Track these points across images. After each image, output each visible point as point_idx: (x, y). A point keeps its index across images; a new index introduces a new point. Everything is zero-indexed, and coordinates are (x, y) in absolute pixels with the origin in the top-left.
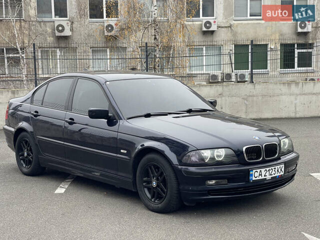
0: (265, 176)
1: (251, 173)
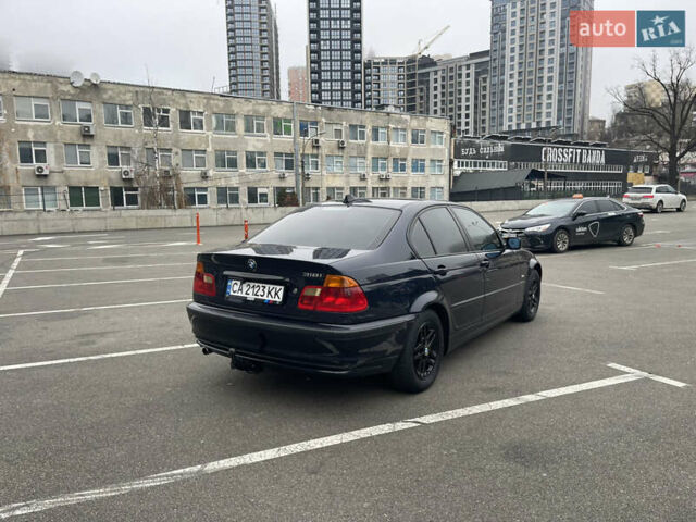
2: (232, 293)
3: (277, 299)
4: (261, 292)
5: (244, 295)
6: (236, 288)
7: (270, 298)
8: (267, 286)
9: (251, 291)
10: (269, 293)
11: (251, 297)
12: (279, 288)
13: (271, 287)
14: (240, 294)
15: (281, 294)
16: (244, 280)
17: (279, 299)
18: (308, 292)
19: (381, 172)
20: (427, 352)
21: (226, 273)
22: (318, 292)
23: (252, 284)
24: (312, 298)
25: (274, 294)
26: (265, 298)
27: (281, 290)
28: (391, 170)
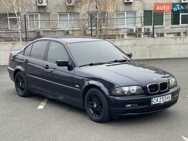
0: (160, 101)
1: (152, 100)
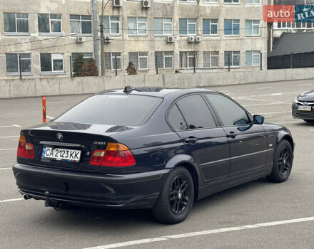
2: (46, 156)
3: (76, 159)
4: (65, 155)
5: (54, 157)
6: (49, 152)
7: (72, 158)
8: (70, 151)
9: (59, 155)
10: (71, 155)
11: (59, 158)
12: (77, 151)
13: (73, 151)
14: (51, 156)
15: (79, 156)
16: (54, 147)
17: (77, 159)
18: (97, 154)
19: (190, 35)
20: (180, 196)
21: (41, 142)
22: (103, 154)
23: (60, 150)
24: (99, 158)
25: (74, 156)
26: (68, 158)
27: (79, 153)
28: (200, 32)
